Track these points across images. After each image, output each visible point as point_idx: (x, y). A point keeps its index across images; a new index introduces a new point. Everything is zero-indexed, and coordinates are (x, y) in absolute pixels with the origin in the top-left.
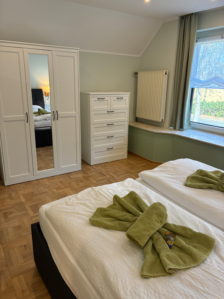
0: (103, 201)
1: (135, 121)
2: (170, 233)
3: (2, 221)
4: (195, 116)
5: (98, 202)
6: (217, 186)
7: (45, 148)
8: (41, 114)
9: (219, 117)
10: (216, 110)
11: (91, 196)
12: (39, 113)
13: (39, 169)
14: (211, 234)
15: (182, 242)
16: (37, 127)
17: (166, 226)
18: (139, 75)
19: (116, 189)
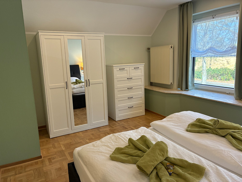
0: (120, 143)
1: (150, 85)
2: (170, 164)
3: (47, 164)
4: (203, 80)
5: (117, 144)
6: (212, 130)
7: (81, 109)
8: (78, 83)
9: (224, 80)
10: (220, 75)
11: (112, 140)
12: (77, 82)
13: (76, 125)
14: (204, 165)
15: (180, 170)
16: (75, 93)
17: (167, 159)
18: (151, 50)
19: (132, 135)
